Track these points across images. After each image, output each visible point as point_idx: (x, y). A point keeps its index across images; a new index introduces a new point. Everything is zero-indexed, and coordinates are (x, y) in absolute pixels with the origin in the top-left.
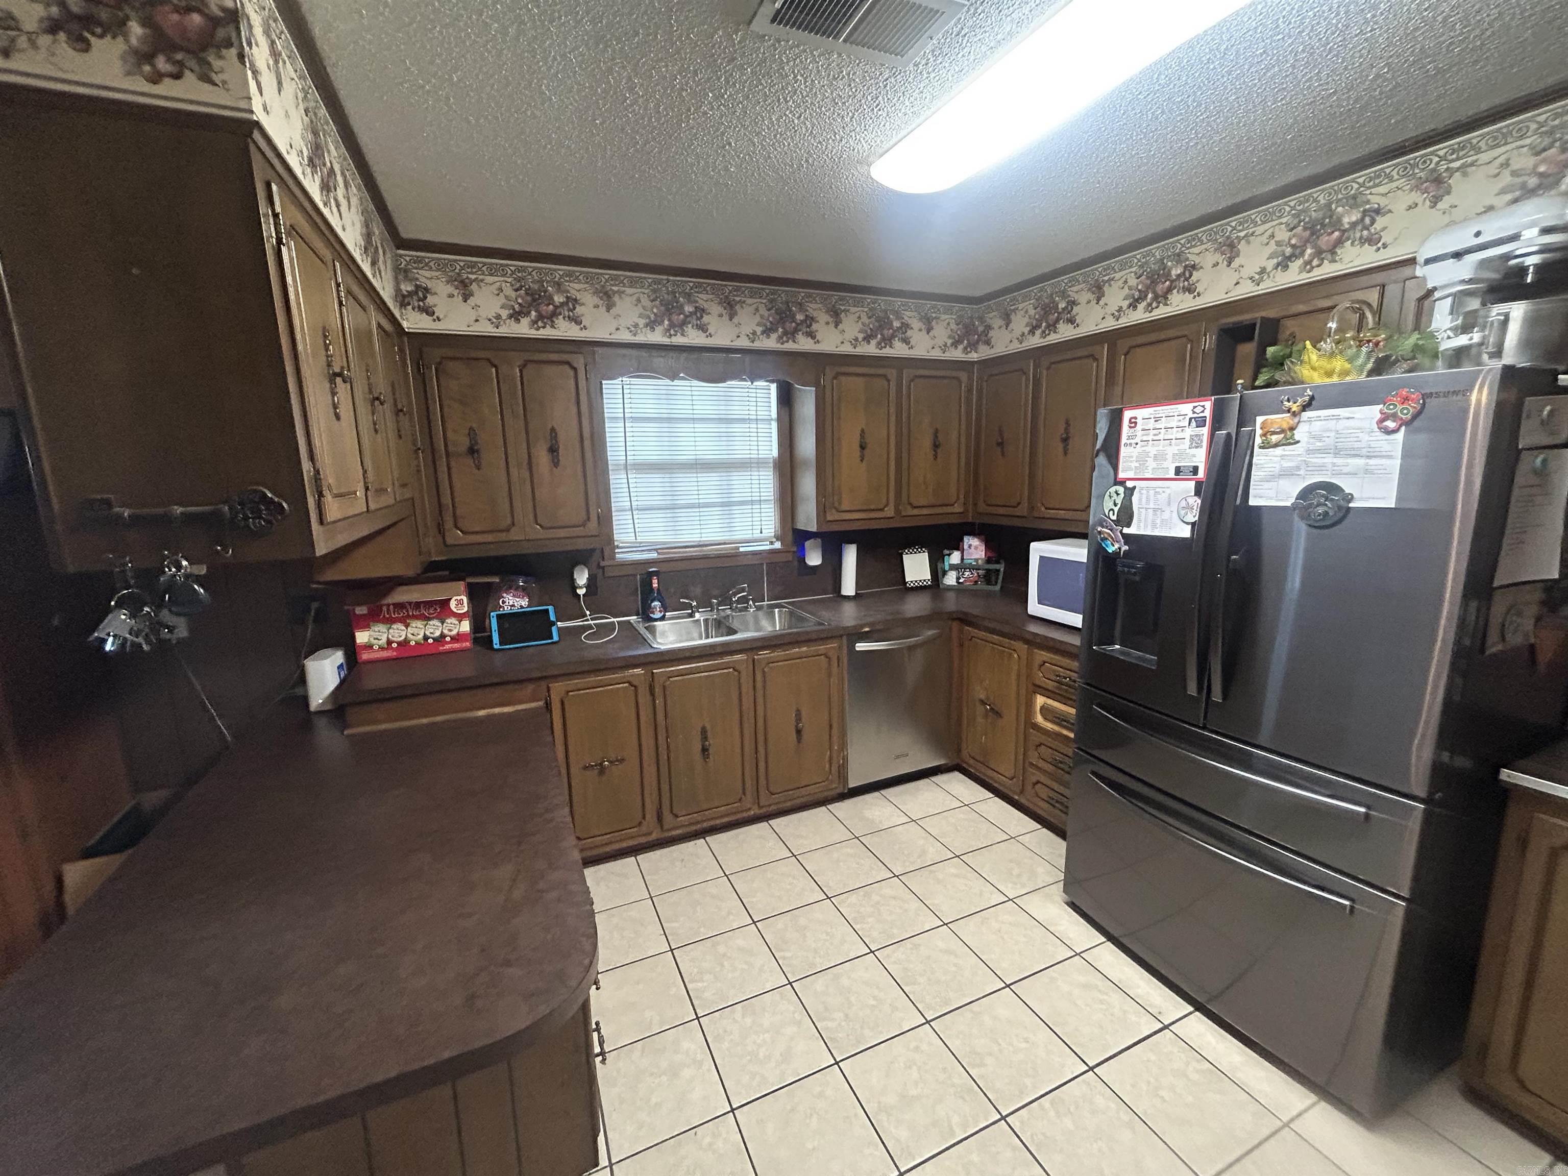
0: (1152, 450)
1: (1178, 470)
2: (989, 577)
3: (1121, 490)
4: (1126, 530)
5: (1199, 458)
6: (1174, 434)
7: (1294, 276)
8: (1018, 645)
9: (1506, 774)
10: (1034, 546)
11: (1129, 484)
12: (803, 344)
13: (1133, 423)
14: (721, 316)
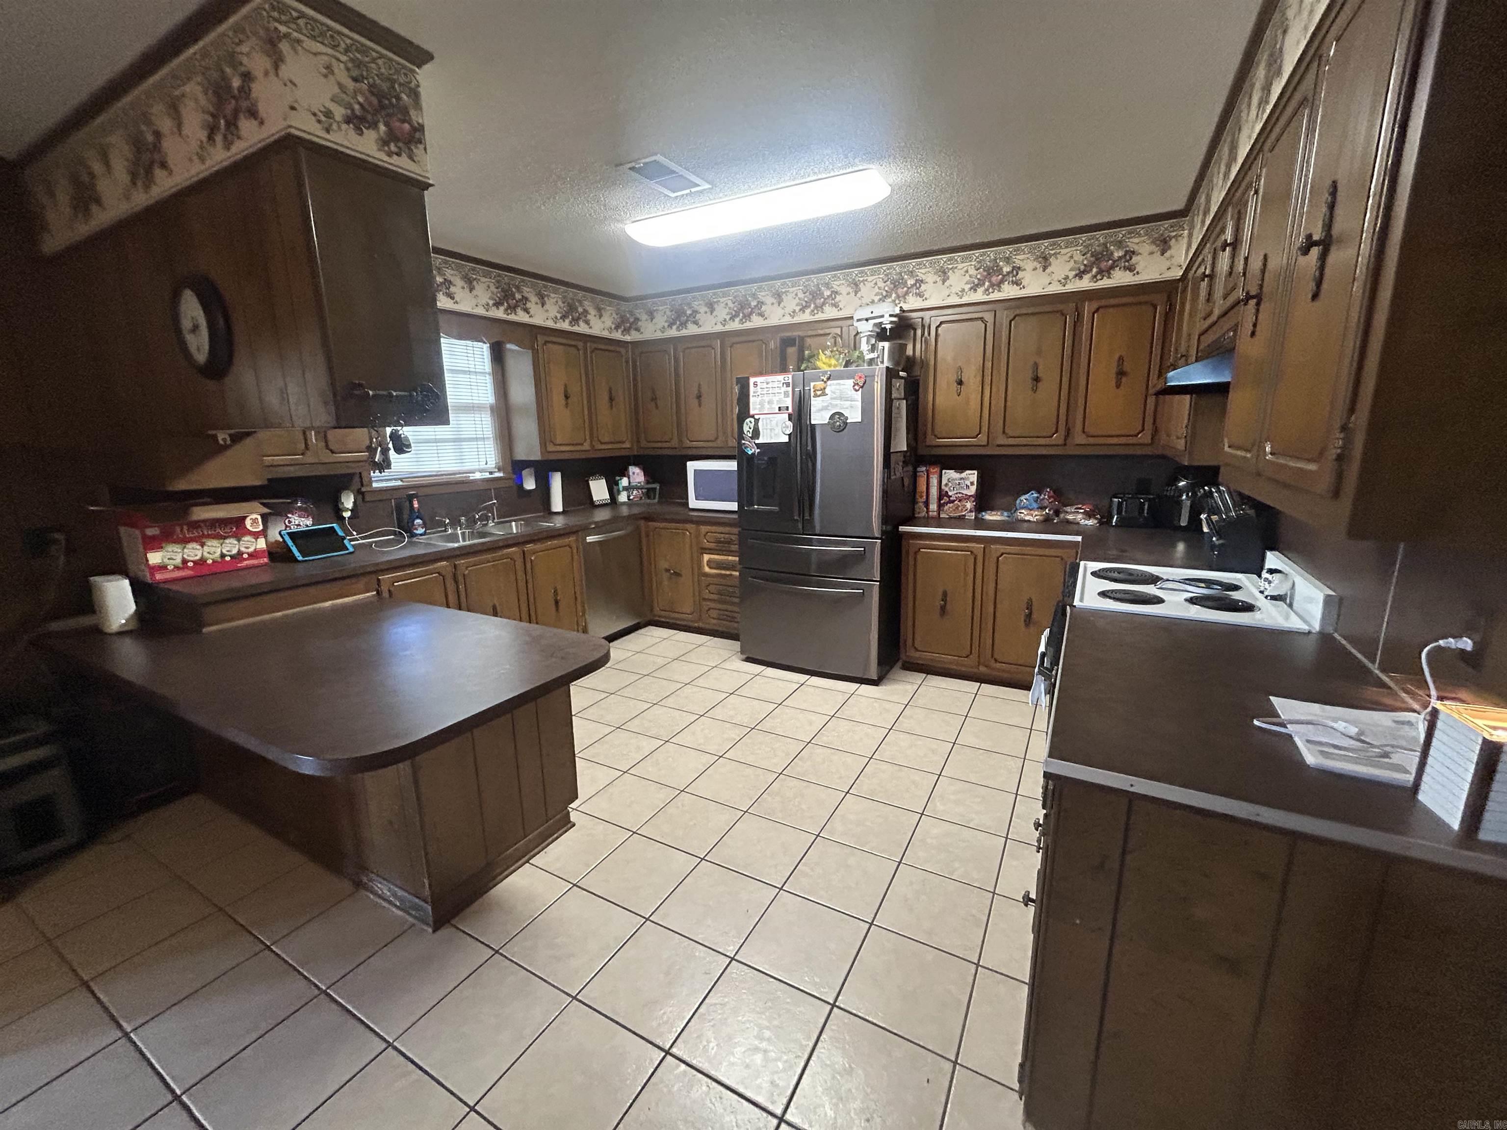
0: (766, 398)
1: (780, 409)
2: (649, 493)
3: (752, 420)
4: (757, 441)
5: (789, 402)
6: (777, 390)
7: (806, 317)
8: (688, 526)
9: (902, 528)
10: (689, 464)
11: (757, 417)
12: (521, 317)
13: (755, 384)
14: (463, 288)
